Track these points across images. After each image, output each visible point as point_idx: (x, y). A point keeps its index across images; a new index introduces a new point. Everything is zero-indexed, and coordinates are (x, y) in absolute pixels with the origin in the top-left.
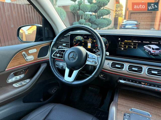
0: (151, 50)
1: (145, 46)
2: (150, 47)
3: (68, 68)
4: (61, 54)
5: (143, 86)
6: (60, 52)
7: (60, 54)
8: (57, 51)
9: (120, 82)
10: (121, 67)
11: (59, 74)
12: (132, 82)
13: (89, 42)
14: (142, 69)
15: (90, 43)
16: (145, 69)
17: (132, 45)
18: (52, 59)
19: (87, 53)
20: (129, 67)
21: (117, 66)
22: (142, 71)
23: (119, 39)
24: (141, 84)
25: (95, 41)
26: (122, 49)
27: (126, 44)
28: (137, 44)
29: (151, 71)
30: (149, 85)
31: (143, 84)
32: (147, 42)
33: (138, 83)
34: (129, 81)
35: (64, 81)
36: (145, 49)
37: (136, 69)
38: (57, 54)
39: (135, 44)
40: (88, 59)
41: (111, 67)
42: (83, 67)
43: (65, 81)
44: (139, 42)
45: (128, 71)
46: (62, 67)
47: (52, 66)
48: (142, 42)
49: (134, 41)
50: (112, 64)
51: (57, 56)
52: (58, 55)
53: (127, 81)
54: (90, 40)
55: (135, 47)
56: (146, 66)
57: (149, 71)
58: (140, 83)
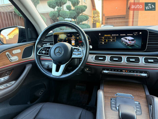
0: (127, 41)
1: (122, 39)
2: (126, 39)
3: (55, 63)
4: (47, 51)
5: (124, 73)
6: (45, 49)
7: (45, 51)
8: (42, 48)
9: (104, 72)
10: (103, 59)
11: (46, 71)
12: (114, 71)
13: (72, 39)
14: (122, 59)
15: (74, 40)
16: (124, 58)
17: (111, 39)
18: (38, 56)
19: (72, 48)
20: (110, 58)
21: (100, 58)
22: (122, 60)
23: (100, 34)
24: (123, 72)
25: (78, 38)
26: (103, 43)
27: (105, 38)
28: (115, 37)
29: (129, 59)
30: (129, 72)
31: (124, 72)
32: (124, 35)
33: (120, 71)
34: (112, 71)
35: (51, 76)
36: (122, 41)
37: (117, 59)
38: (42, 51)
39: (113, 37)
40: (73, 53)
41: (95, 60)
42: (70, 60)
43: (53, 76)
44: (117, 35)
45: (110, 62)
46: (48, 66)
47: (38, 63)
48: (119, 35)
49: (112, 35)
50: (95, 57)
51: (42, 53)
52: (44, 52)
53: (110, 71)
54: (73, 37)
55: (113, 41)
56: (125, 56)
57: (128, 60)
58: (121, 71)
